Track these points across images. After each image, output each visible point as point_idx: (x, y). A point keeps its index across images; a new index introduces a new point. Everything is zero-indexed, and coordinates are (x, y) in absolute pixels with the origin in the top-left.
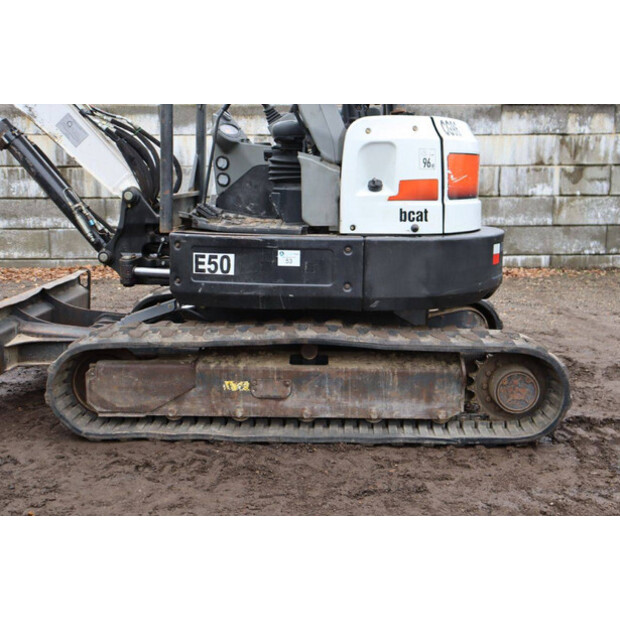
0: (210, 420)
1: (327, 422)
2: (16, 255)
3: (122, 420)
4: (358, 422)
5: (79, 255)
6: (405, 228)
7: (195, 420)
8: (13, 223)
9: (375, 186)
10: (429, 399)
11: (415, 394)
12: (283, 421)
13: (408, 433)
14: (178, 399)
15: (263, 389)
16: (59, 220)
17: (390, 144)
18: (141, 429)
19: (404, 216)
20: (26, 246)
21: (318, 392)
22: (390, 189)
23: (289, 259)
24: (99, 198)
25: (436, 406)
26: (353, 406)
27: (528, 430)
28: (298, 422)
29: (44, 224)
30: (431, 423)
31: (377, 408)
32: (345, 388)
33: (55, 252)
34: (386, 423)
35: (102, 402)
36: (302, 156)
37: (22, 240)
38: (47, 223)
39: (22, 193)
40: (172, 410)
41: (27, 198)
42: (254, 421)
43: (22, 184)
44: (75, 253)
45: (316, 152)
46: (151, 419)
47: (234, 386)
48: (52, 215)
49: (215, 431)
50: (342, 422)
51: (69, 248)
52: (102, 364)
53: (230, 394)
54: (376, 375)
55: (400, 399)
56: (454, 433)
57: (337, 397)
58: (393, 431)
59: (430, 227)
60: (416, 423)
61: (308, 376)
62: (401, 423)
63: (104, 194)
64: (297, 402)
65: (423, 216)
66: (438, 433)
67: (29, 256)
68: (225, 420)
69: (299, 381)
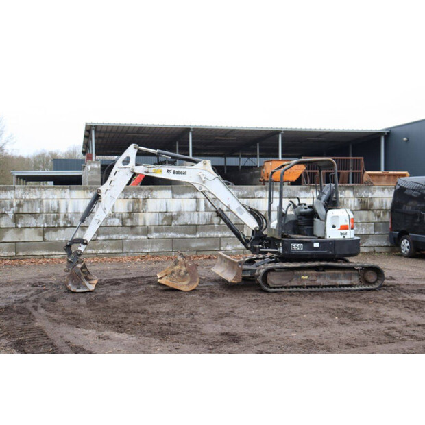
0: (296, 287)
1: (326, 286)
2: (108, 251)
3: (274, 288)
4: (333, 286)
5: (136, 251)
6: (342, 237)
7: (293, 287)
8: (107, 237)
9: (334, 227)
10: (351, 280)
11: (347, 278)
12: (315, 287)
13: (346, 288)
14: (290, 281)
15: (311, 278)
16: (127, 236)
17: (338, 216)
18: (281, 289)
19: (342, 234)
20: (112, 248)
21: (325, 278)
22: (338, 227)
23: (316, 245)
24: (145, 226)
25: (352, 281)
26: (333, 282)
27: (374, 287)
28: (318, 287)
29: (121, 238)
30: (350, 286)
31: (339, 282)
32: (331, 278)
33: (125, 250)
34: (340, 286)
35: (272, 283)
36: (315, 219)
37: (111, 245)
38: (122, 237)
39: (112, 224)
40: (289, 284)
41: (114, 226)
42: (307, 287)
43: (112, 220)
44: (134, 250)
45: (319, 218)
46: (282, 287)
47: (304, 277)
48: (124, 233)
49: (299, 289)
50: (329, 286)
51: (131, 248)
52: (271, 273)
53: (303, 280)
54: (338, 274)
55: (344, 279)
56: (357, 288)
57: (329, 279)
58: (342, 288)
59: (347, 237)
60: (347, 286)
61: (322, 274)
62: (344, 286)
63: (147, 224)
64: (319, 281)
65: (346, 234)
66: (353, 288)
67: (114, 251)
68: (300, 287)
69: (320, 276)
